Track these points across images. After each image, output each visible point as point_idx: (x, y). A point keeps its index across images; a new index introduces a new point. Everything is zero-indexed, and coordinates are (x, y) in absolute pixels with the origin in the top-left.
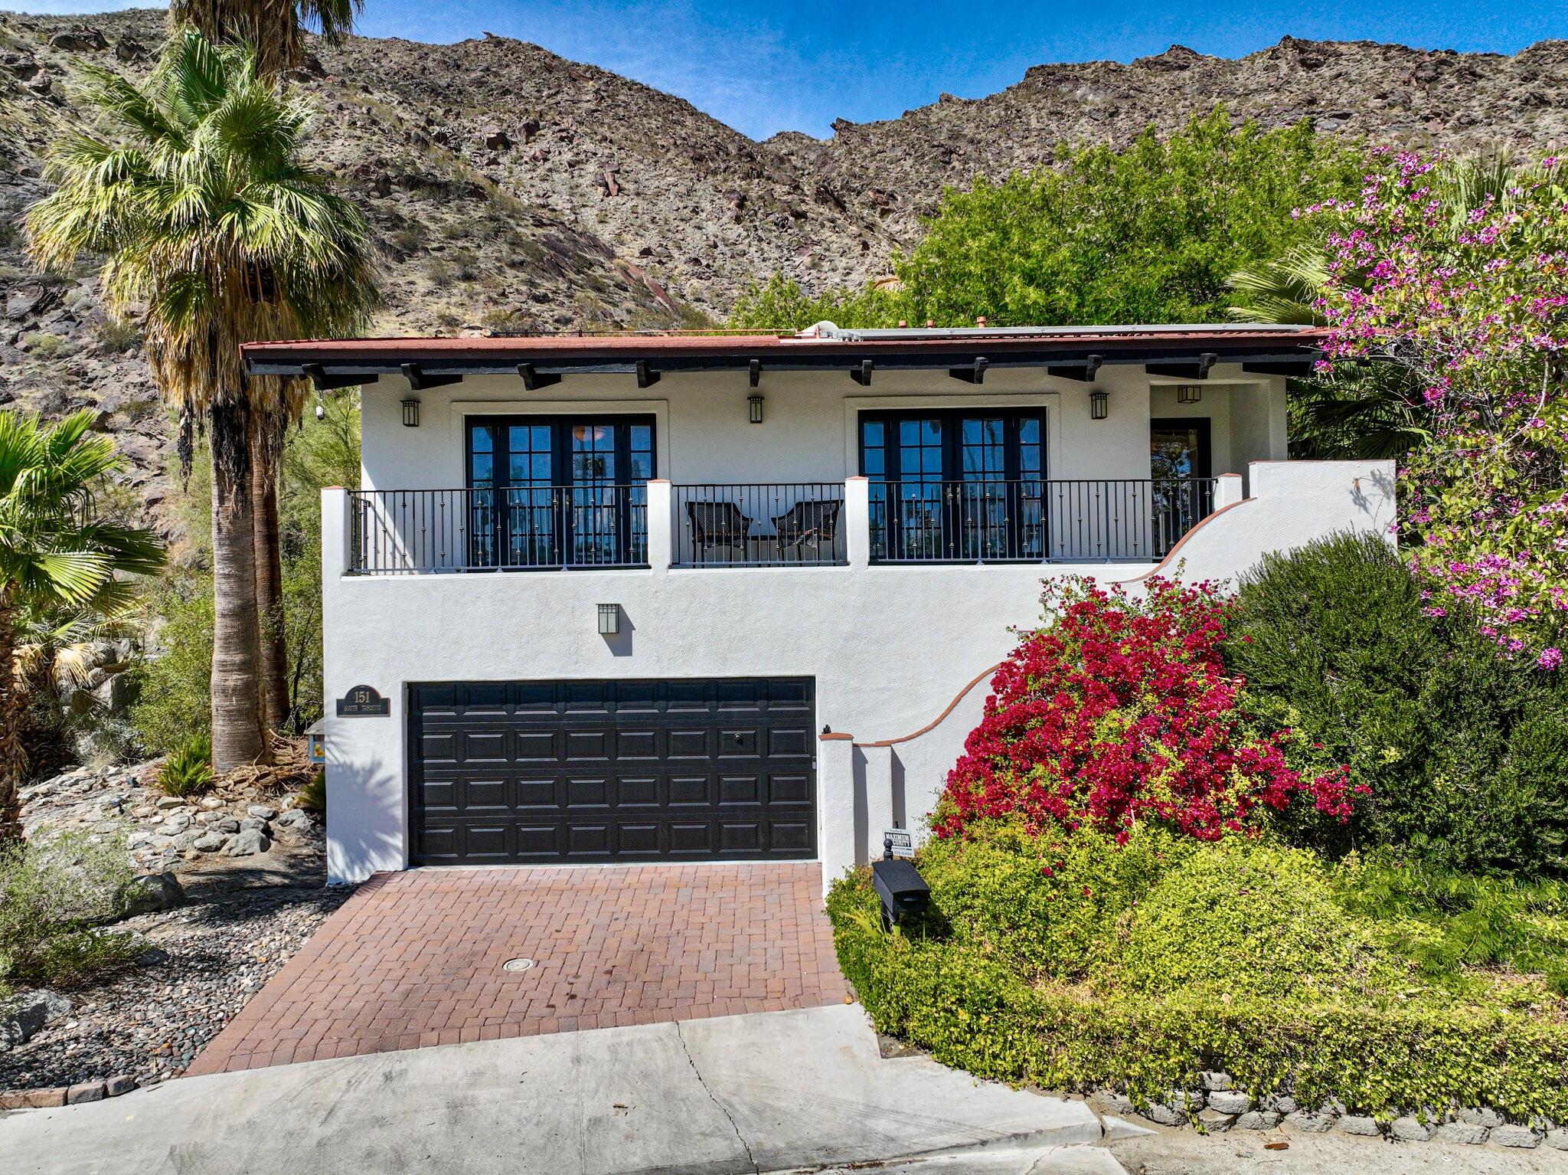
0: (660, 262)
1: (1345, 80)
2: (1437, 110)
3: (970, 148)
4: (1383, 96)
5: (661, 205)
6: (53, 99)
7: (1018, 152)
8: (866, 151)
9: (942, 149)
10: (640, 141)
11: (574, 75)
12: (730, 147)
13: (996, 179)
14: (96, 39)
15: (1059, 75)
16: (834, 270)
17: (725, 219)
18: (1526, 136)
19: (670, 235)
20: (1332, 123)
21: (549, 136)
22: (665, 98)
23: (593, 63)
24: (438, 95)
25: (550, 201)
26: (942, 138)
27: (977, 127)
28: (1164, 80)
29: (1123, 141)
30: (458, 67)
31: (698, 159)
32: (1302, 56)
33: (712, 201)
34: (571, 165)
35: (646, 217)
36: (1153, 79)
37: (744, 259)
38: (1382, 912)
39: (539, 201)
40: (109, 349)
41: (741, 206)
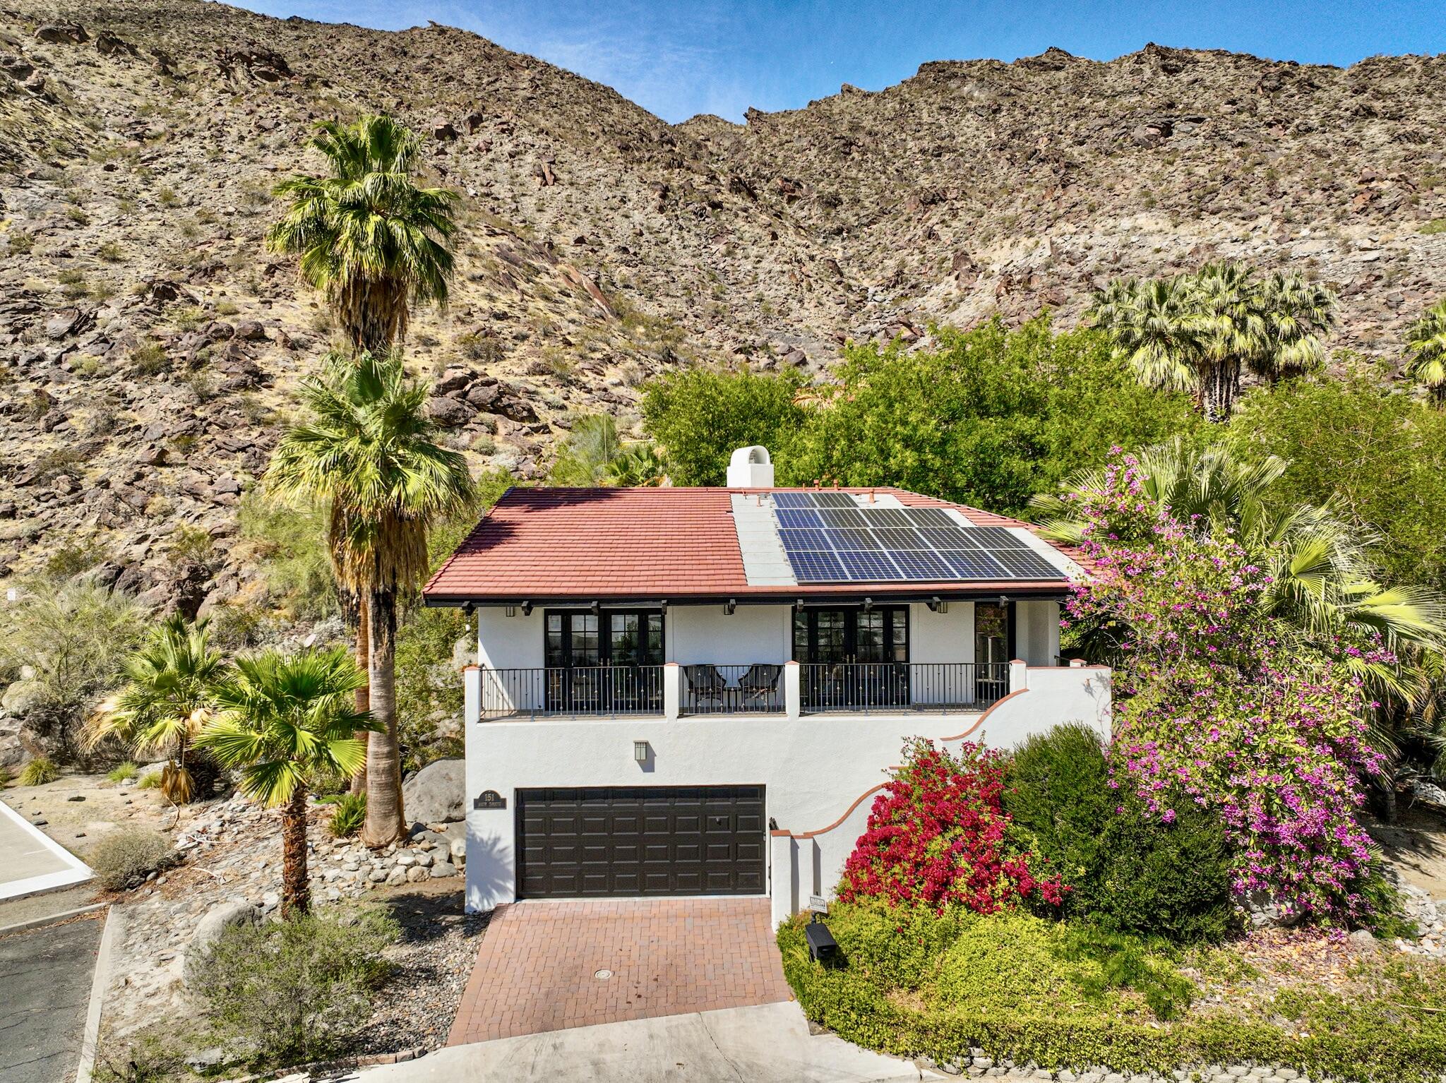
0: (592, 250)
1: (1201, 86)
2: (1279, 118)
3: (868, 139)
4: (1233, 102)
5: (592, 194)
6: (47, 97)
7: (911, 144)
8: (775, 140)
9: (843, 141)
10: (572, 129)
11: (512, 64)
12: (653, 133)
13: (890, 169)
14: (78, 33)
15: (948, 73)
16: (746, 258)
17: (649, 209)
18: (1355, 144)
19: (601, 223)
20: (1187, 127)
21: (491, 127)
22: (593, 87)
23: (528, 53)
24: (388, 80)
25: (493, 190)
26: (843, 129)
27: (875, 119)
28: (1042, 80)
29: (1005, 137)
30: (405, 54)
31: (625, 148)
32: (1161, 63)
33: (638, 192)
34: (511, 156)
35: (579, 206)
36: (1032, 78)
37: (666, 247)
38: (1073, 955)
39: (484, 190)
40: (142, 371)
41: (664, 196)
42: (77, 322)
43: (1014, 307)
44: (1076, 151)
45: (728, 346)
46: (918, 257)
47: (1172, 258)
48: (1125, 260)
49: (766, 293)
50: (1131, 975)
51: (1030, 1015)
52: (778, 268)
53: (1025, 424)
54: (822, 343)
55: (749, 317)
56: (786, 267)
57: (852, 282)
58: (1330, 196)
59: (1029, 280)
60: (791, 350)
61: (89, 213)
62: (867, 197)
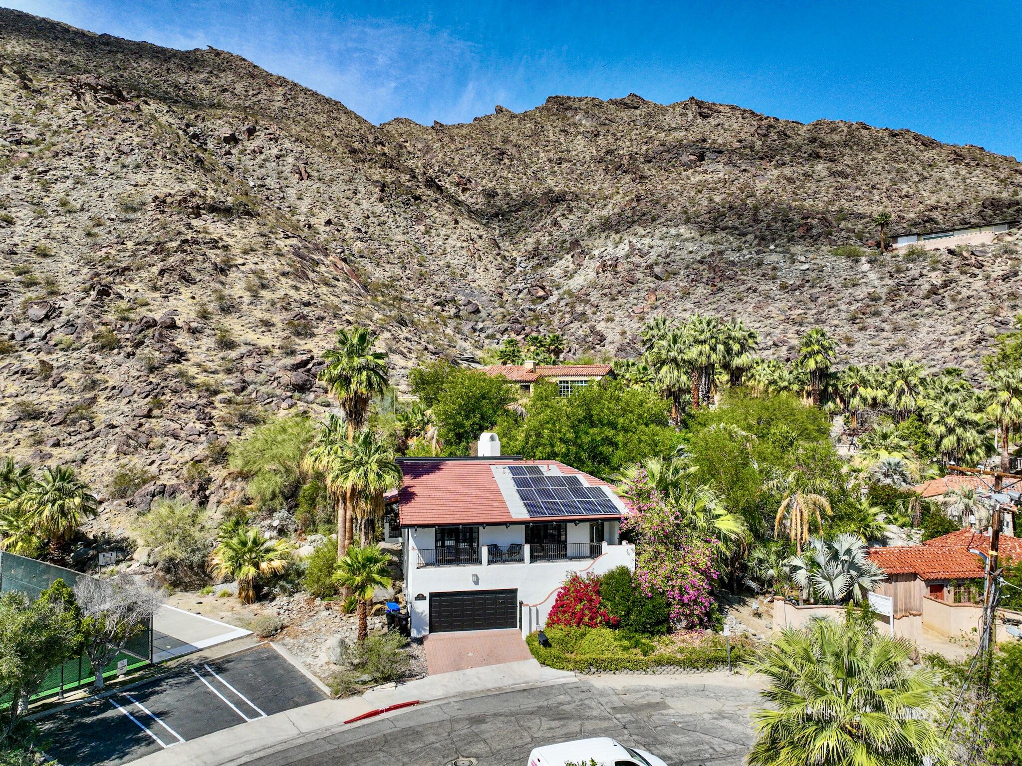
0: (338, 230)
1: (722, 128)
2: (767, 154)
3: (514, 150)
4: (740, 141)
5: (334, 188)
7: (542, 155)
8: (453, 147)
9: (498, 151)
11: (270, 82)
13: (529, 172)
15: (565, 105)
16: (438, 236)
17: (373, 199)
18: (809, 175)
19: (341, 209)
20: (713, 156)
21: (262, 136)
22: (327, 101)
23: (281, 75)
24: (180, 89)
25: (266, 182)
26: (498, 142)
27: (518, 135)
28: (625, 114)
29: (602, 154)
30: (191, 69)
31: (352, 150)
32: (699, 111)
33: (365, 187)
34: (277, 158)
35: (326, 196)
36: (619, 113)
37: (385, 227)
38: (620, 640)
39: (260, 182)
40: (103, 347)
41: (382, 191)
42: (49, 311)
43: (607, 283)
44: (646, 167)
45: (430, 301)
46: (548, 238)
47: (698, 258)
48: (672, 257)
49: (452, 262)
50: (637, 645)
51: (607, 655)
52: (459, 244)
53: (609, 432)
54: (489, 298)
55: (442, 279)
56: (465, 244)
57: (507, 254)
58: (786, 226)
59: (616, 266)
60: (469, 302)
61: (13, 216)
62: (514, 192)
